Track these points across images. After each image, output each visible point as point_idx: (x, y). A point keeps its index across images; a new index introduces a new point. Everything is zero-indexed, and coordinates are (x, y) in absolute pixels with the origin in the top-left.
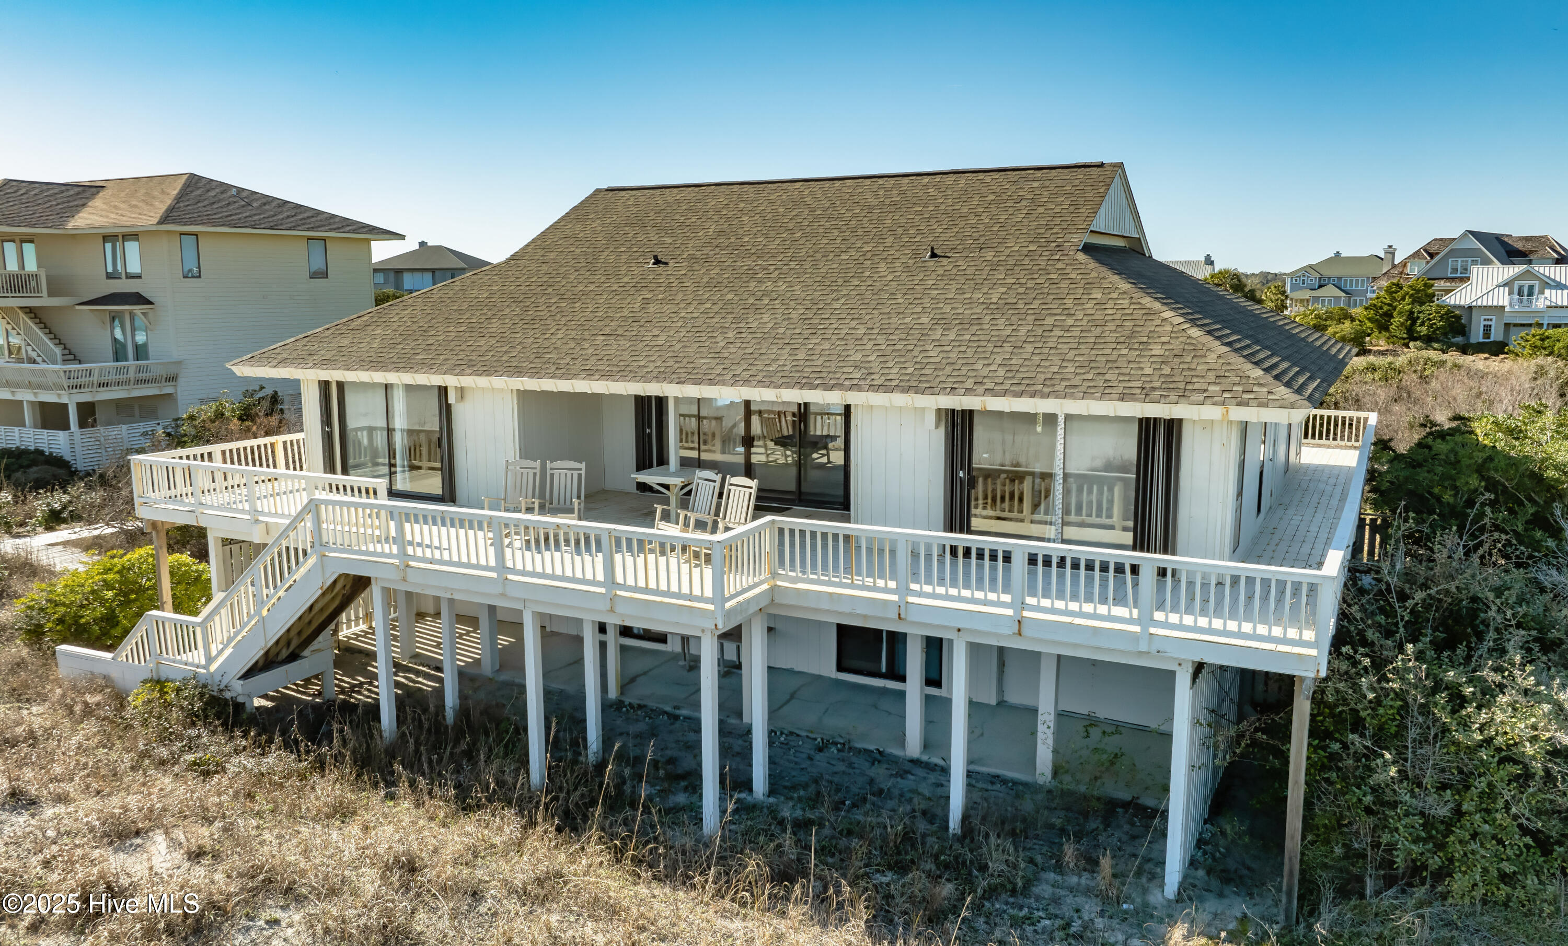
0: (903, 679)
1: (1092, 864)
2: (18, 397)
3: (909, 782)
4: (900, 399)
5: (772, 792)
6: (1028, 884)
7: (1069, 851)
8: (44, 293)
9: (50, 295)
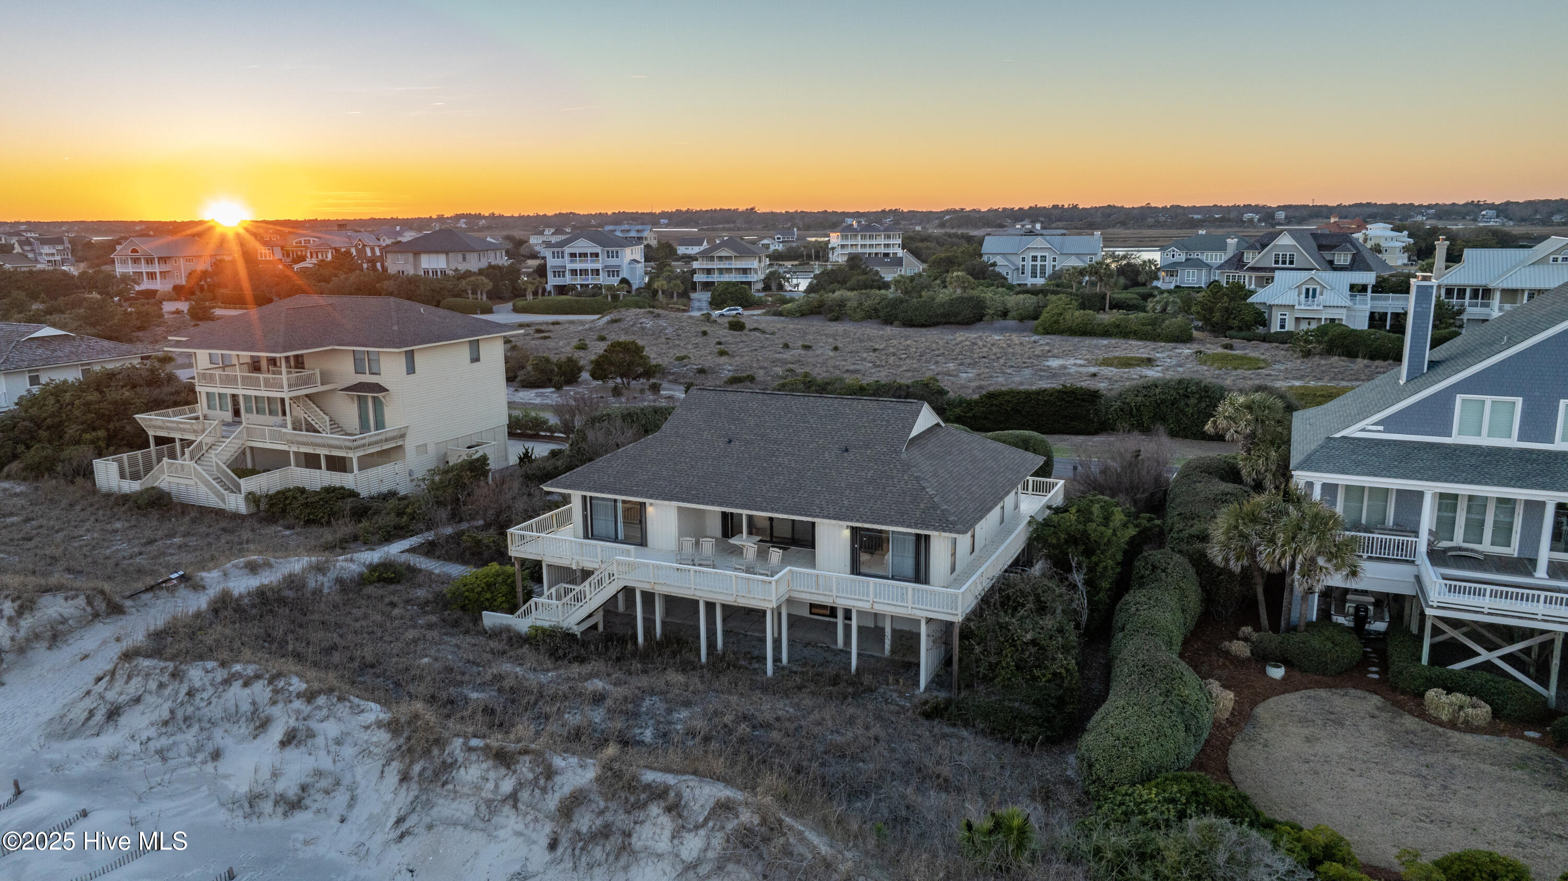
0: (836, 617)
1: (897, 682)
2: (317, 452)
3: (838, 658)
4: (833, 522)
5: (789, 662)
6: (876, 689)
7: (891, 679)
8: (319, 384)
9: (322, 384)
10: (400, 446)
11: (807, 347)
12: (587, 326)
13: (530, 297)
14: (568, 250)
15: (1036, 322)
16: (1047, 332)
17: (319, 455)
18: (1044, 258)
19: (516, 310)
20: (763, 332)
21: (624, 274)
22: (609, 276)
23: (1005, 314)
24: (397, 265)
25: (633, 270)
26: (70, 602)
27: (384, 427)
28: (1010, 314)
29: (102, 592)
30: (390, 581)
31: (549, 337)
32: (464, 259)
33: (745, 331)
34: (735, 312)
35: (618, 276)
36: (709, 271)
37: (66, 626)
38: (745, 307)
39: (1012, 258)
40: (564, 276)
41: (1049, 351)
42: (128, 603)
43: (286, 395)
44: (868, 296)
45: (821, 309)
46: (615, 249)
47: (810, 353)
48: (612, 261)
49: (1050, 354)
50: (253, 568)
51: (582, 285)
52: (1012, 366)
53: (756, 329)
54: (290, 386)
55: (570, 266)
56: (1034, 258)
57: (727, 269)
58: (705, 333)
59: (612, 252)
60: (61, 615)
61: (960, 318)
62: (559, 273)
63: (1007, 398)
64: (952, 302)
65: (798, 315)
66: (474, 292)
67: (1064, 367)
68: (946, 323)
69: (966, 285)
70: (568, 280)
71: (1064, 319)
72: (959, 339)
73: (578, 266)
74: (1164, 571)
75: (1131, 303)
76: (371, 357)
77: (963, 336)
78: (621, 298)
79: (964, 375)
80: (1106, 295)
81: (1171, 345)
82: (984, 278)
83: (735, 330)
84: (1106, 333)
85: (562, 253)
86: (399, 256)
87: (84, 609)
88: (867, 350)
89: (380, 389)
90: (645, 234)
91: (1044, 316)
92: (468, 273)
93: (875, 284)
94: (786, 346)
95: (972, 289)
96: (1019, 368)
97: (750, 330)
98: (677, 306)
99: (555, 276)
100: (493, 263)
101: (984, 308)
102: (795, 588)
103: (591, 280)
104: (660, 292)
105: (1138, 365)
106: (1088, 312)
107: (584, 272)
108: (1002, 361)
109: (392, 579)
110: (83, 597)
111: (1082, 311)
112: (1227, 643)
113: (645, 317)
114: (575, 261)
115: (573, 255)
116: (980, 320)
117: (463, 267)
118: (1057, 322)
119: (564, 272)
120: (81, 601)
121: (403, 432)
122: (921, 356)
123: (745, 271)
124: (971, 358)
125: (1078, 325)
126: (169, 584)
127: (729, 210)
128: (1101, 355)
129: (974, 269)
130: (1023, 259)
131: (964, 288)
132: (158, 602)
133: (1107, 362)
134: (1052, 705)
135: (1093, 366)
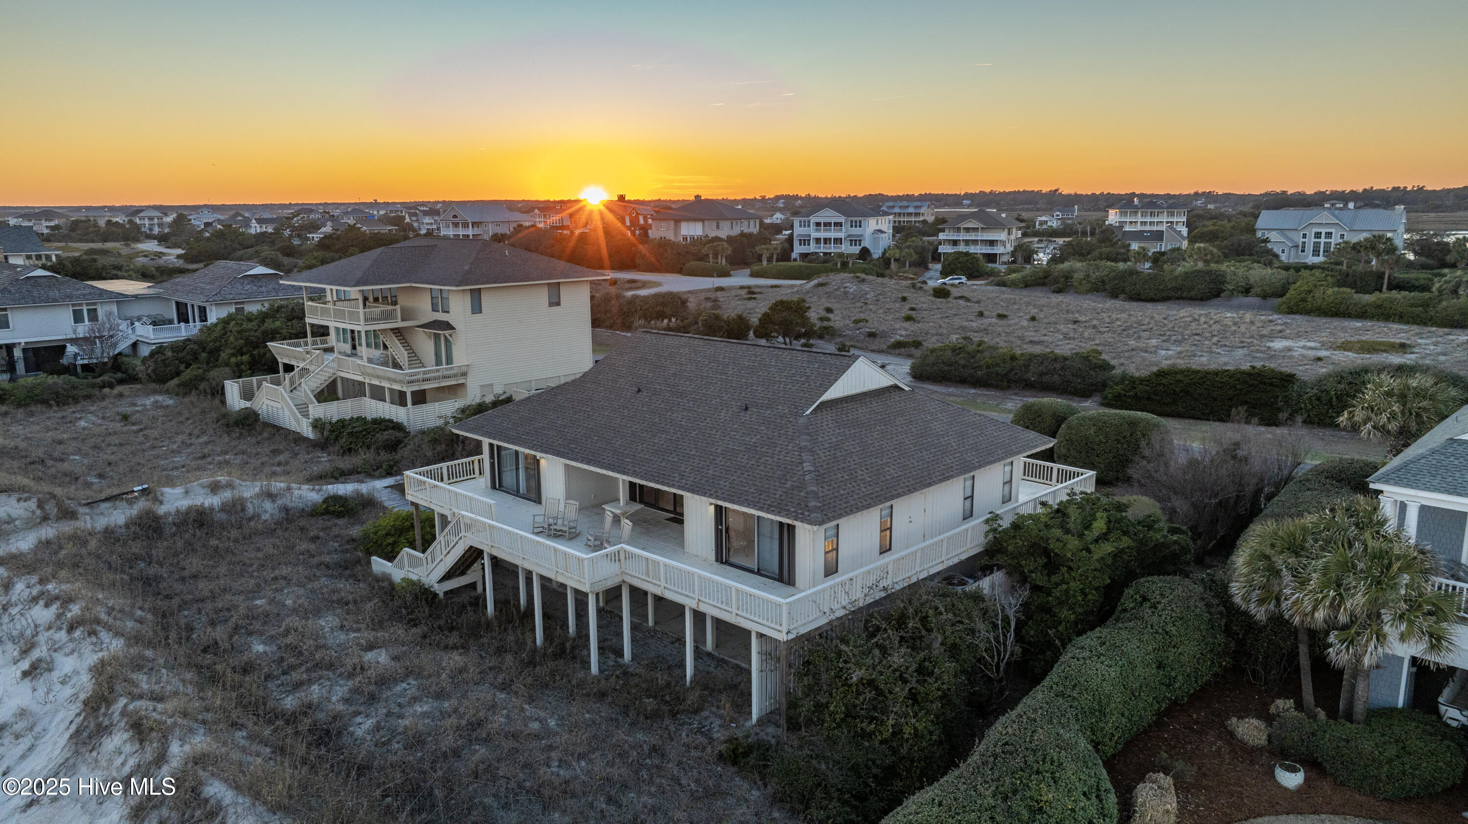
5: (633, 659)
8: (399, 320)
9: (403, 320)
10: (463, 384)
11: (1001, 316)
12: (795, 289)
13: (765, 263)
14: (813, 219)
15: (1280, 300)
16: (1291, 311)
17: (384, 387)
18: (1329, 235)
19: (752, 275)
20: (968, 300)
21: (866, 243)
22: (851, 245)
23: (1247, 291)
24: (660, 231)
25: (876, 241)
26: (22, 504)
27: (452, 364)
28: (1253, 291)
29: (54, 497)
30: (339, 515)
31: (755, 298)
32: (718, 227)
33: (950, 299)
34: (958, 281)
35: (860, 245)
36: (955, 243)
37: (12, 526)
38: (970, 278)
39: (1290, 234)
40: (809, 245)
41: (1281, 331)
42: (82, 510)
43: (360, 327)
44: (1098, 268)
45: (1046, 280)
46: (858, 219)
47: (1003, 322)
48: (856, 231)
49: (1279, 335)
50: (215, 488)
51: (825, 254)
52: (1225, 346)
53: (961, 297)
54: (366, 320)
55: (815, 235)
56: (1318, 235)
57: (973, 240)
58: (904, 299)
59: (856, 222)
60: (10, 516)
61: (1193, 293)
62: (805, 241)
63: (1179, 377)
64: (1187, 275)
65: (1021, 285)
66: (716, 256)
67: (1290, 349)
68: (1177, 298)
69: (1209, 257)
70: (812, 248)
71: (1313, 297)
72: (1181, 315)
73: (822, 235)
74: (1154, 606)
75: (1417, 284)
76: (444, 296)
77: (1184, 312)
78: (850, 265)
79: (1164, 352)
80: (1384, 273)
81: (1442, 331)
82: (1251, 255)
83: (939, 297)
84: (1362, 315)
85: (809, 222)
86: (663, 224)
87: (33, 512)
88: (1067, 321)
89: (448, 326)
90: (922, 211)
91: (1291, 293)
92: (717, 239)
93: (1119, 257)
94: (981, 314)
95: (1217, 262)
96: (1233, 348)
97: (956, 298)
98: (905, 275)
99: (800, 244)
100: (746, 231)
101: (1223, 282)
102: (627, 571)
103: (832, 249)
104: (892, 261)
105: (1385, 351)
106: (1344, 289)
107: (827, 241)
108: (1215, 339)
109: (341, 512)
110: (35, 500)
111: (1336, 289)
112: (1234, 720)
113: (849, 282)
114: (819, 231)
115: (818, 224)
116: (1218, 295)
117: (713, 234)
118: (1304, 300)
119: (809, 240)
120: (32, 504)
121: (464, 369)
122: (1124, 330)
123: (992, 243)
124: (1182, 334)
125: (1328, 304)
126: (130, 496)
127: (1033, 191)
128: (1342, 337)
129: (1240, 245)
130: (1304, 236)
131: (1207, 262)
132: (115, 512)
133: (1345, 347)
134: (875, 776)
135: (1327, 349)
